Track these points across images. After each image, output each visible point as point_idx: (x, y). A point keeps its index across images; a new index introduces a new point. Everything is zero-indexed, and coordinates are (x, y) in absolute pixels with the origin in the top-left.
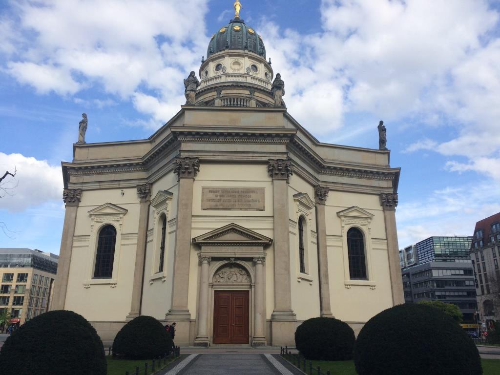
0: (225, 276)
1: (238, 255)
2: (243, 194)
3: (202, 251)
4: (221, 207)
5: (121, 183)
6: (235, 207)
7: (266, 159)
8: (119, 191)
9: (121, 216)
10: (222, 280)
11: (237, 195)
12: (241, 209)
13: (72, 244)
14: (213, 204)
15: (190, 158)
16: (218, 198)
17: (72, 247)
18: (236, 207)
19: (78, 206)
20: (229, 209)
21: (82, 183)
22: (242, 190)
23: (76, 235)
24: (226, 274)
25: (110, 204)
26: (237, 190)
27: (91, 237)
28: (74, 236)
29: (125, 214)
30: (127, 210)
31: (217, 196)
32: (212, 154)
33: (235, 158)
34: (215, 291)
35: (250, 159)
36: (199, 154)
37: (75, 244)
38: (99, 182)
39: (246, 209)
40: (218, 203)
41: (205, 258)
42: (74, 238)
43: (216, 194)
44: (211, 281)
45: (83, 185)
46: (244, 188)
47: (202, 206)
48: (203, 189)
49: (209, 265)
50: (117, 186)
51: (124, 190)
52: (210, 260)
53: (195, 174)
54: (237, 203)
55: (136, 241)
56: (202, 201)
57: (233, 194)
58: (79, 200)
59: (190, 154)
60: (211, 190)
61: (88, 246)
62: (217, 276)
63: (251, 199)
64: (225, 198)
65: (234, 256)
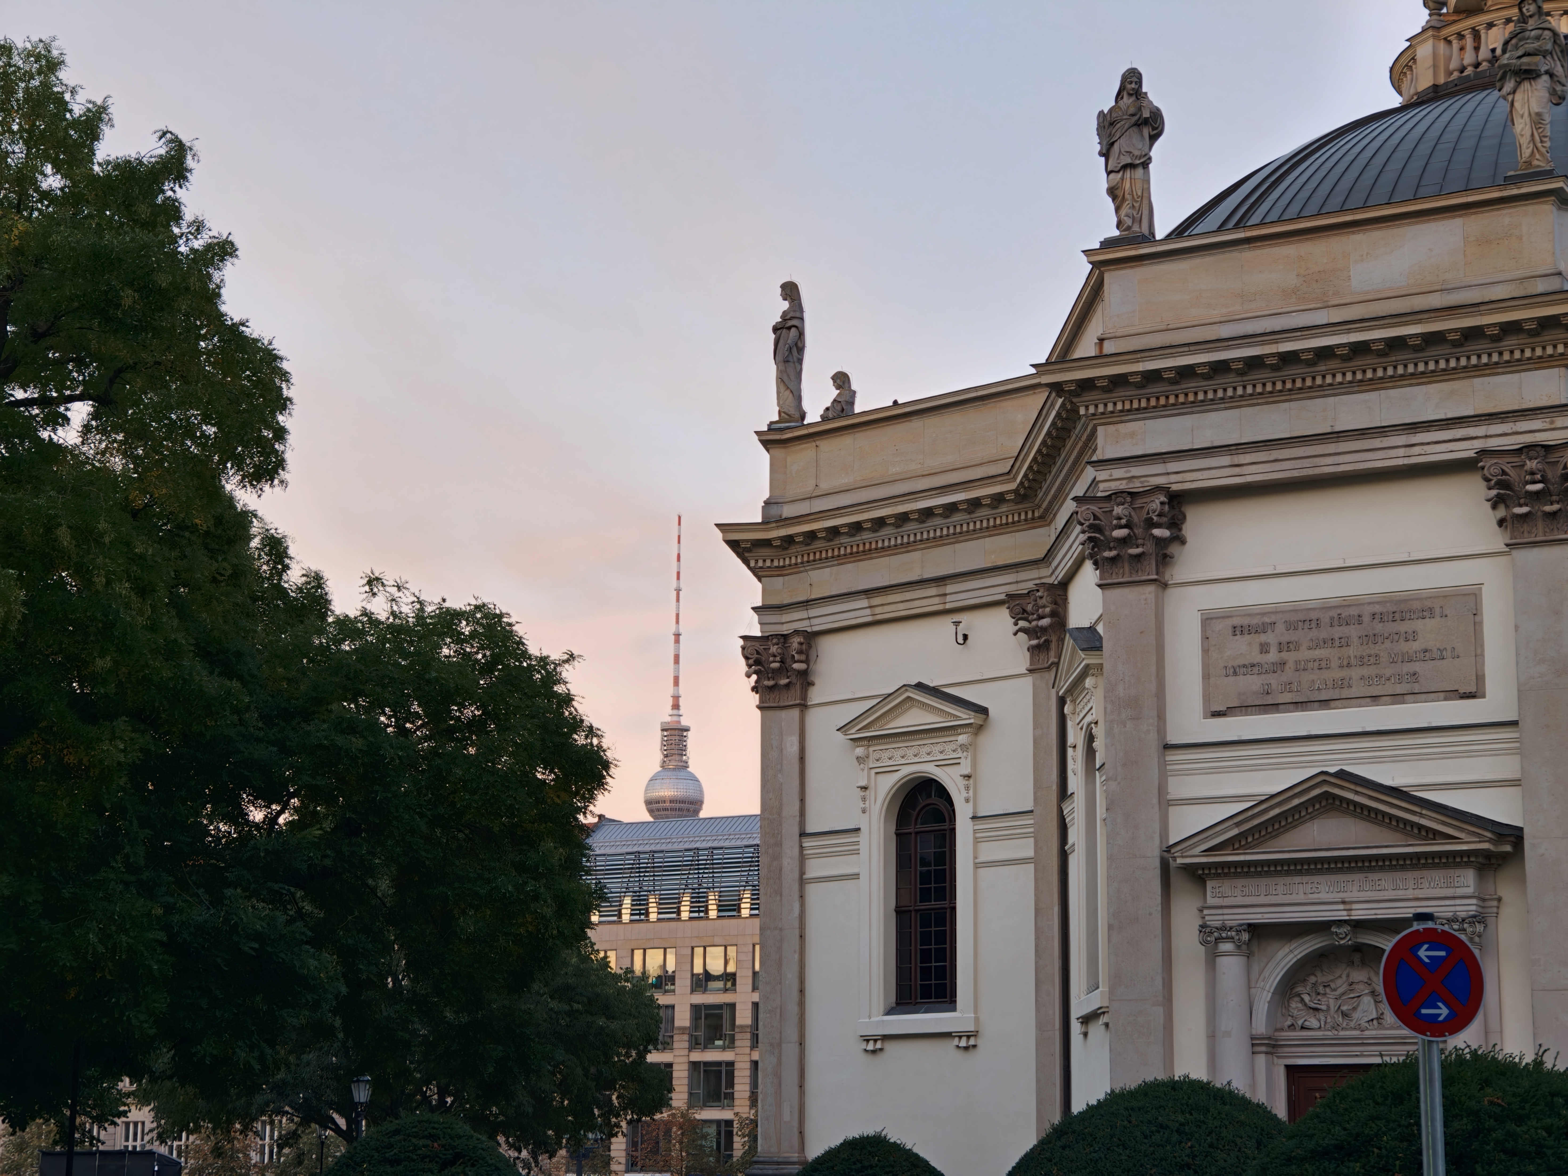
0: (1329, 1001)
1: (1360, 913)
2: (1379, 627)
3: (1211, 901)
4: (1287, 697)
5: (949, 589)
6: (1345, 693)
7: (1466, 451)
8: (943, 628)
9: (962, 739)
10: (1313, 1022)
11: (1353, 632)
12: (1375, 699)
13: (802, 873)
14: (1252, 683)
15: (1133, 495)
16: (1273, 656)
17: (802, 882)
18: (1354, 692)
19: (804, 706)
20: (1325, 704)
21: (806, 604)
22: (1377, 609)
23: (810, 829)
24: (1332, 995)
25: (920, 686)
26: (1354, 612)
27: (863, 837)
28: (803, 834)
29: (978, 729)
30: (984, 711)
31: (1264, 648)
32: (1225, 460)
33: (1327, 467)
34: (1288, 1067)
35: (1397, 459)
36: (1173, 466)
37: (815, 869)
38: (868, 593)
39: (1398, 698)
40: (1274, 681)
41: (1223, 928)
42: (808, 843)
43: (1263, 638)
44: (1260, 1026)
45: (813, 612)
46: (1385, 599)
47: (1207, 698)
48: (1208, 620)
49: (1249, 956)
50: (935, 605)
51: (964, 618)
52: (1245, 936)
53: (1164, 560)
54: (1355, 673)
55: (1026, 848)
56: (1206, 676)
57: (1338, 632)
58: (805, 679)
59: (1136, 471)
60: (1237, 621)
61: (856, 876)
62: (1295, 1004)
63: (1416, 646)
64: (1305, 654)
65: (1343, 915)
